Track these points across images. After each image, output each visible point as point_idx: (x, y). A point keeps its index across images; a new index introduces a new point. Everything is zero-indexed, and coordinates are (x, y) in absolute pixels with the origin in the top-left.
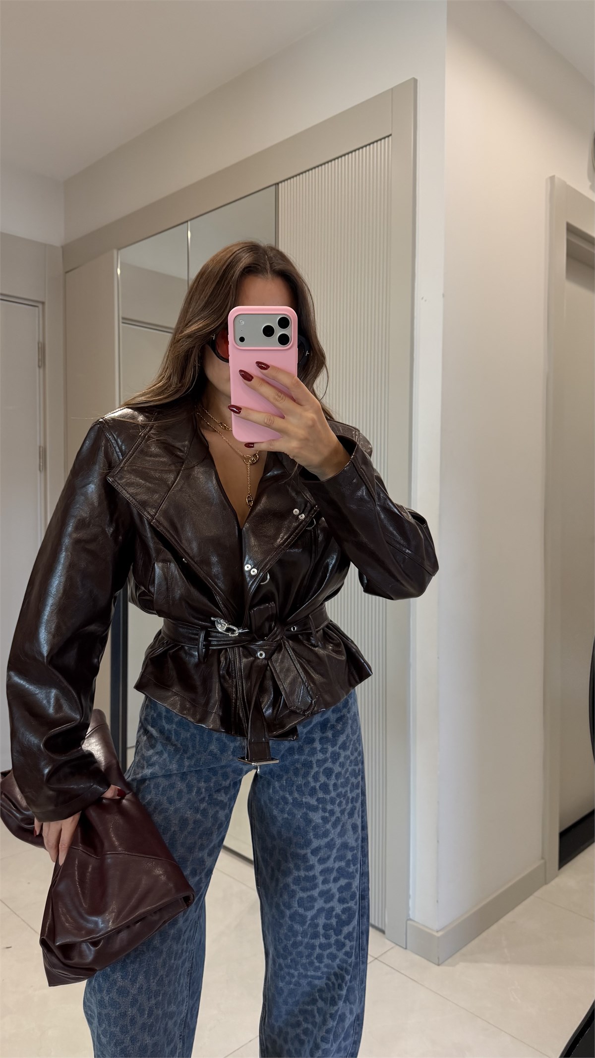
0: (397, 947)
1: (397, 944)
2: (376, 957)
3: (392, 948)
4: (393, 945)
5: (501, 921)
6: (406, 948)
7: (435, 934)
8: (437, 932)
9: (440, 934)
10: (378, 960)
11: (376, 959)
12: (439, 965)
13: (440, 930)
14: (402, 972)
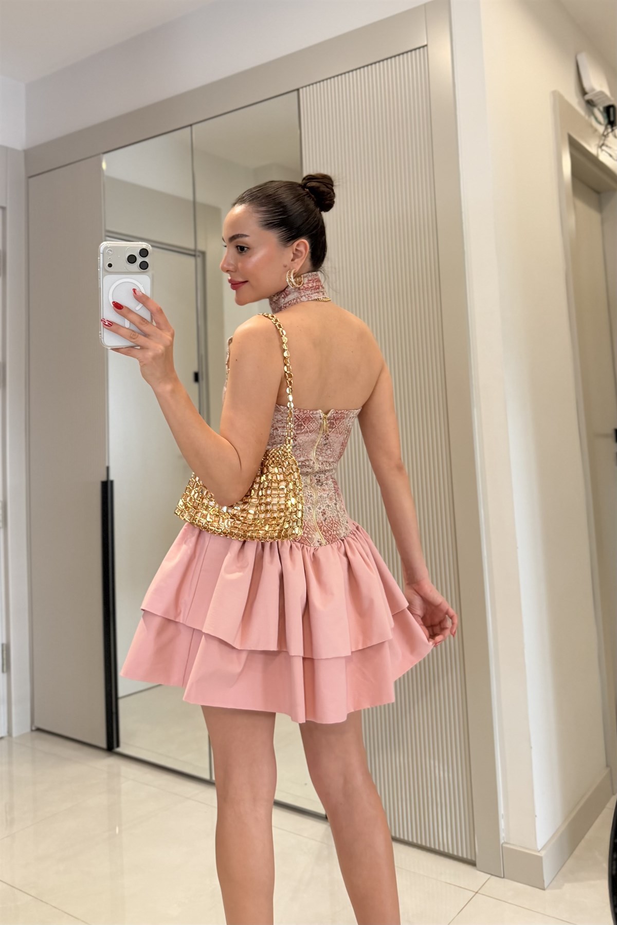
0: (493, 877)
1: (492, 875)
2: (476, 891)
3: (489, 879)
4: (489, 876)
5: (587, 836)
6: (504, 877)
7: (538, 854)
8: (539, 852)
9: (542, 854)
10: (479, 893)
11: (477, 893)
12: (544, 889)
13: (541, 849)
14: (510, 901)
